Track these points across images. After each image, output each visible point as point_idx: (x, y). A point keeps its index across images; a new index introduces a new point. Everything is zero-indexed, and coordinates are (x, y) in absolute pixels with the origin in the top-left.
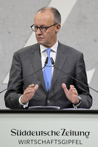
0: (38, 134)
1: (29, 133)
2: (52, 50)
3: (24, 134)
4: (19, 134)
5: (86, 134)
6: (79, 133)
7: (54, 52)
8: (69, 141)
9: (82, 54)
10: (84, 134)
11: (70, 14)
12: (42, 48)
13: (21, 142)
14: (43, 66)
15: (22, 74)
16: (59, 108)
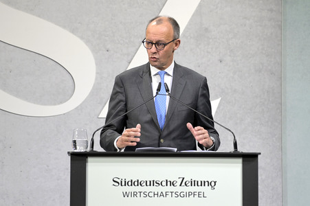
0: (148, 184)
1: (136, 183)
2: (166, 73)
3: (130, 183)
4: (123, 184)
5: (212, 184)
6: (203, 183)
7: (169, 75)
8: (190, 194)
9: (206, 79)
10: (210, 184)
11: (187, 25)
12: (154, 70)
13: (125, 195)
14: (154, 94)
15: (126, 105)
16: (176, 149)
